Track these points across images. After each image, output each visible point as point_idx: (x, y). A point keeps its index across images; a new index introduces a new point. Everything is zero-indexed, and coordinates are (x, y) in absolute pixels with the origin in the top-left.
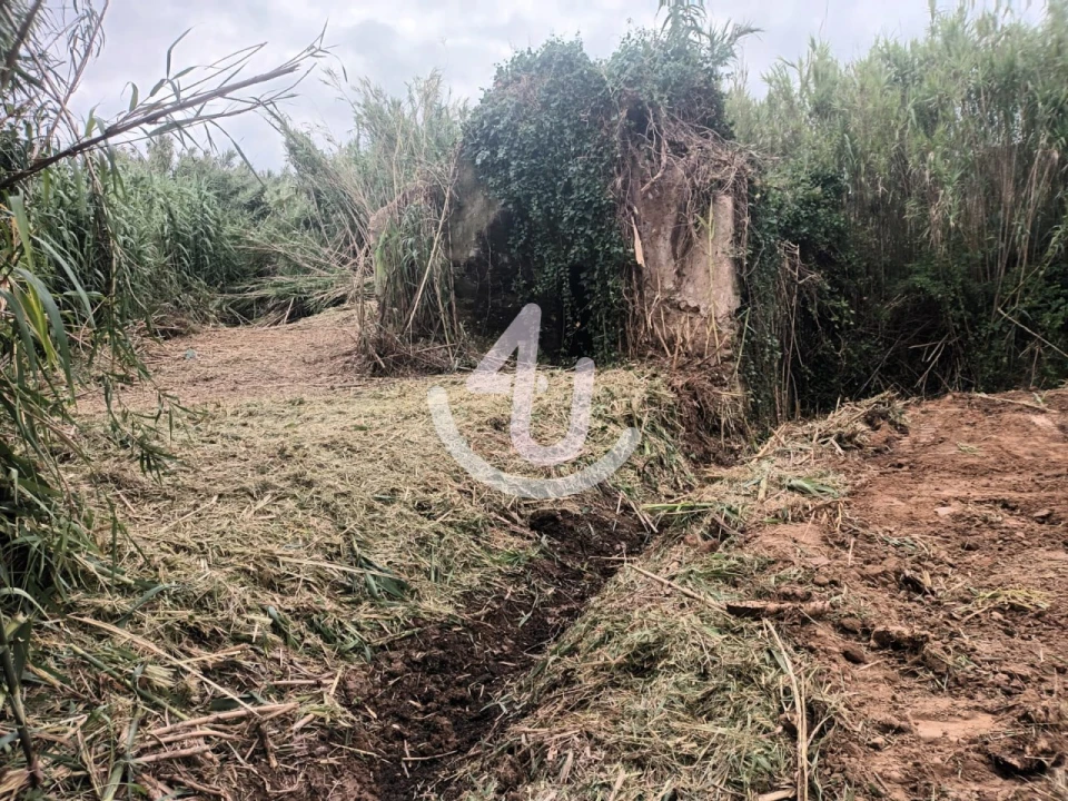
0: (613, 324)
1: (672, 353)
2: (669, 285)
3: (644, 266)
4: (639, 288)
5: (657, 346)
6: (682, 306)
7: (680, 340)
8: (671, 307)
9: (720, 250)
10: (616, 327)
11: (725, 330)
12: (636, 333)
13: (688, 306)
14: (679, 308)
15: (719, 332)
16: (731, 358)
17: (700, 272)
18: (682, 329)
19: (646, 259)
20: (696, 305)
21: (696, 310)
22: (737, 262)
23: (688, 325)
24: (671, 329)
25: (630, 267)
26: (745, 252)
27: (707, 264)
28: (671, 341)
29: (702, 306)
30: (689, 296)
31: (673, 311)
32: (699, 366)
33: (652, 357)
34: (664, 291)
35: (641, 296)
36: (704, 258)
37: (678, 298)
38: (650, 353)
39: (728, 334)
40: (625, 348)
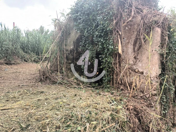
1: (131, 89)
2: (131, 62)
3: (121, 54)
4: (119, 62)
6: (136, 71)
7: (134, 84)
8: (132, 70)
9: (154, 49)
10: (110, 76)
11: (154, 83)
12: (117, 79)
13: (139, 71)
14: (135, 71)
15: (151, 83)
17: (145, 58)
18: (135, 79)
19: (123, 52)
20: (142, 71)
21: (142, 73)
22: (162, 55)
23: (138, 79)
24: (131, 79)
25: (116, 54)
26: (165, 51)
27: (148, 55)
28: (131, 84)
29: (145, 72)
30: (140, 67)
31: (132, 72)
33: (122, 90)
34: (129, 64)
35: (120, 65)
36: (147, 53)
37: (135, 67)
38: (122, 88)
39: (156, 84)
40: (113, 84)
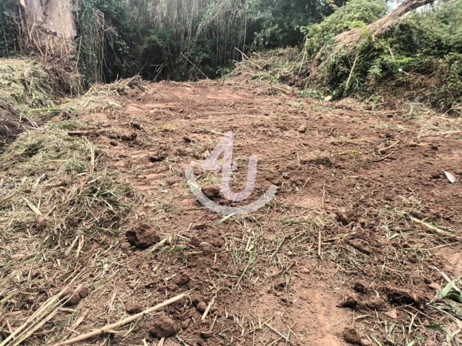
0: (10, 36)
1: (44, 54)
2: (40, 19)
3: (25, 6)
4: (24, 18)
5: (36, 50)
6: (48, 31)
7: (47, 48)
8: (42, 30)
9: (65, 6)
10: (12, 38)
11: (70, 45)
12: (24, 43)
13: (50, 31)
14: (46, 32)
15: (67, 46)
16: (73, 59)
17: (55, 15)
18: (48, 42)
19: (26, 4)
20: (54, 31)
21: (55, 34)
22: (74, 13)
23: (51, 41)
24: (43, 42)
25: (17, 6)
26: (77, 8)
27: (59, 11)
28: (43, 48)
29: (58, 33)
30: (51, 26)
31: (42, 33)
32: (58, 61)
33: (33, 55)
34: (37, 22)
35: (25, 22)
36: (57, 8)
37: (45, 26)
38: (32, 53)
39: (72, 48)
40: (18, 49)
